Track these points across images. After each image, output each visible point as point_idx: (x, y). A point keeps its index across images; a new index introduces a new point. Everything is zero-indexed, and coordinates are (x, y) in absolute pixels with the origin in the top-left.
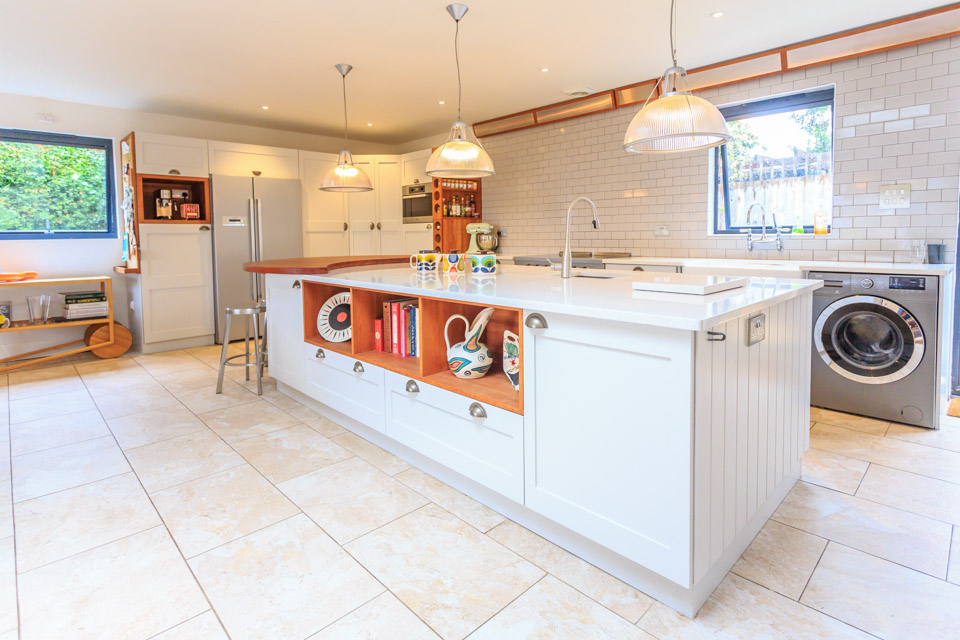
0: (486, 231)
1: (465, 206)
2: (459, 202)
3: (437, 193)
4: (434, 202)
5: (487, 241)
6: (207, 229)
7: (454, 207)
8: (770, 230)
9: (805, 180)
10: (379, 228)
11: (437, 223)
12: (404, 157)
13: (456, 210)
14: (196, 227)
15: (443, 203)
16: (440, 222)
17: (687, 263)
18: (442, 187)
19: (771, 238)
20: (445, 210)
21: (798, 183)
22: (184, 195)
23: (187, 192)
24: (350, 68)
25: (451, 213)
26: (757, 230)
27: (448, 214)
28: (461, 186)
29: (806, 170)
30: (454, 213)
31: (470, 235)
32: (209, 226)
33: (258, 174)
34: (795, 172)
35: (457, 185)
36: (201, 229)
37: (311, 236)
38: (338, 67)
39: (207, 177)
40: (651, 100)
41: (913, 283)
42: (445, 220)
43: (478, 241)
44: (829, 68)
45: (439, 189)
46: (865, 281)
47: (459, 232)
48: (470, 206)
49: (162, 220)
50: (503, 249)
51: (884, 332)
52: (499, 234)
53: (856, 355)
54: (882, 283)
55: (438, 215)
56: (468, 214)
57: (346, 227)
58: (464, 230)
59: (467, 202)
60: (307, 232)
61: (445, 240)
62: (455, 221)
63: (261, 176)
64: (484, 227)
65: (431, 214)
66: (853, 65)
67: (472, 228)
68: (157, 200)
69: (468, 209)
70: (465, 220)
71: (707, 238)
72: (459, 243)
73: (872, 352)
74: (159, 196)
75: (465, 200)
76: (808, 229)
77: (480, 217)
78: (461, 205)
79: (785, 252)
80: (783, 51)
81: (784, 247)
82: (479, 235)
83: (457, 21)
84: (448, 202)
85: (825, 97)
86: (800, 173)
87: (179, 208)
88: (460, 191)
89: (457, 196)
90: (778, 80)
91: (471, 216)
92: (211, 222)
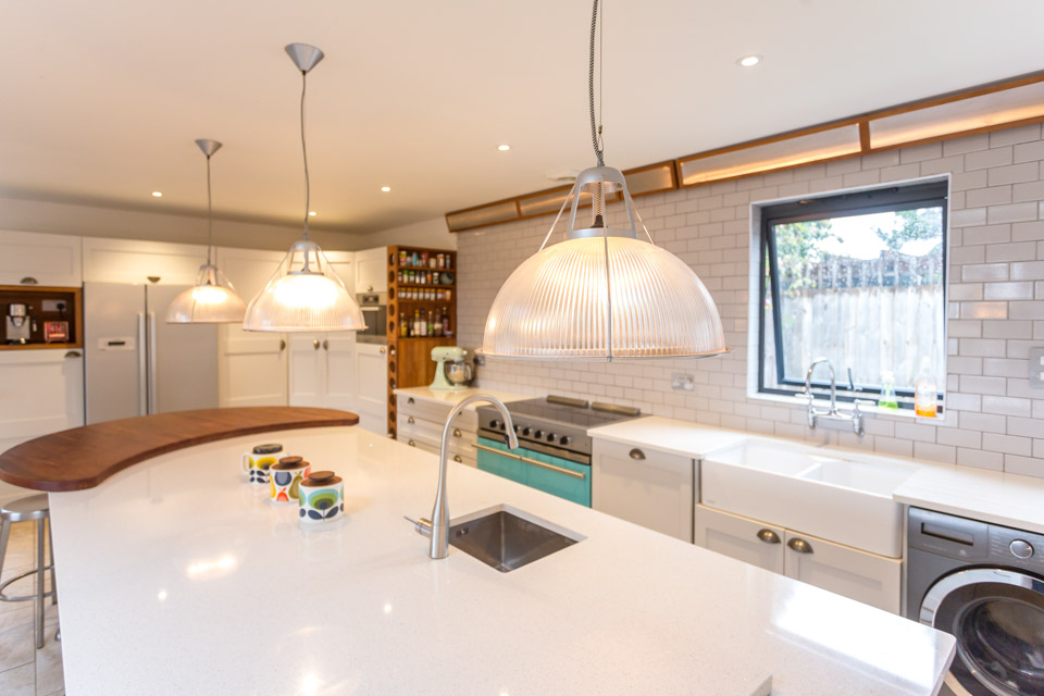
0: (457, 359)
1: (434, 322)
2: (424, 317)
3: (392, 307)
4: (389, 318)
5: (458, 373)
6: (77, 355)
7: (417, 325)
9: (893, 291)
10: (326, 347)
11: (391, 348)
12: (359, 255)
13: (420, 328)
14: (60, 353)
15: (399, 320)
16: (395, 345)
18: (399, 299)
20: (404, 330)
21: (884, 296)
22: (60, 306)
23: (63, 302)
24: (218, 146)
25: (412, 333)
26: (823, 391)
27: (408, 335)
28: (427, 296)
29: (897, 278)
30: (417, 333)
31: (435, 363)
32: (80, 351)
33: (155, 280)
34: (880, 281)
35: (421, 295)
36: (68, 355)
37: (232, 359)
38: (201, 143)
39: (79, 285)
40: (548, 245)
42: (402, 344)
43: (447, 371)
44: (939, 148)
45: (394, 302)
47: (423, 358)
48: (441, 321)
49: (10, 346)
50: (480, 382)
52: (476, 361)
53: (997, 667)
55: (392, 336)
56: (439, 332)
57: (283, 346)
58: (429, 355)
59: (438, 317)
60: (228, 355)
61: (401, 369)
62: (416, 343)
63: (159, 283)
64: (454, 353)
65: (384, 333)
66: (981, 144)
67: (439, 353)
68: (8, 318)
69: (438, 326)
70: (431, 342)
71: (748, 401)
72: (422, 373)
73: (1030, 667)
74: (8, 313)
75: (434, 314)
76: (904, 398)
77: (454, 336)
78: (427, 321)
79: (867, 438)
80: (863, 121)
81: (866, 428)
82: (448, 363)
83: (304, 73)
84: (410, 319)
85: (934, 193)
86: (889, 283)
87: (41, 328)
88: (426, 302)
89: (421, 310)
90: (855, 166)
91: (443, 335)
92: (83, 346)
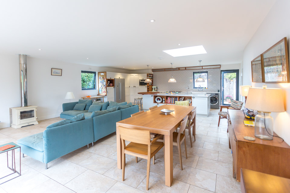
8: (201, 88)
10: (135, 87)
11: (148, 86)
12: (140, 74)
14: (113, 87)
17: (192, 92)
19: (201, 89)
26: (199, 88)
39: (114, 79)
41: (217, 94)
43: (154, 89)
44: (208, 69)
46: (213, 94)
51: (214, 100)
52: (157, 88)
54: (214, 94)
57: (129, 87)
61: (149, 89)
63: (120, 78)
64: (155, 87)
66: (210, 69)
67: (153, 87)
72: (151, 89)
73: (214, 102)
76: (205, 88)
77: (153, 85)
80: (202, 66)
81: (203, 90)
85: (207, 72)
